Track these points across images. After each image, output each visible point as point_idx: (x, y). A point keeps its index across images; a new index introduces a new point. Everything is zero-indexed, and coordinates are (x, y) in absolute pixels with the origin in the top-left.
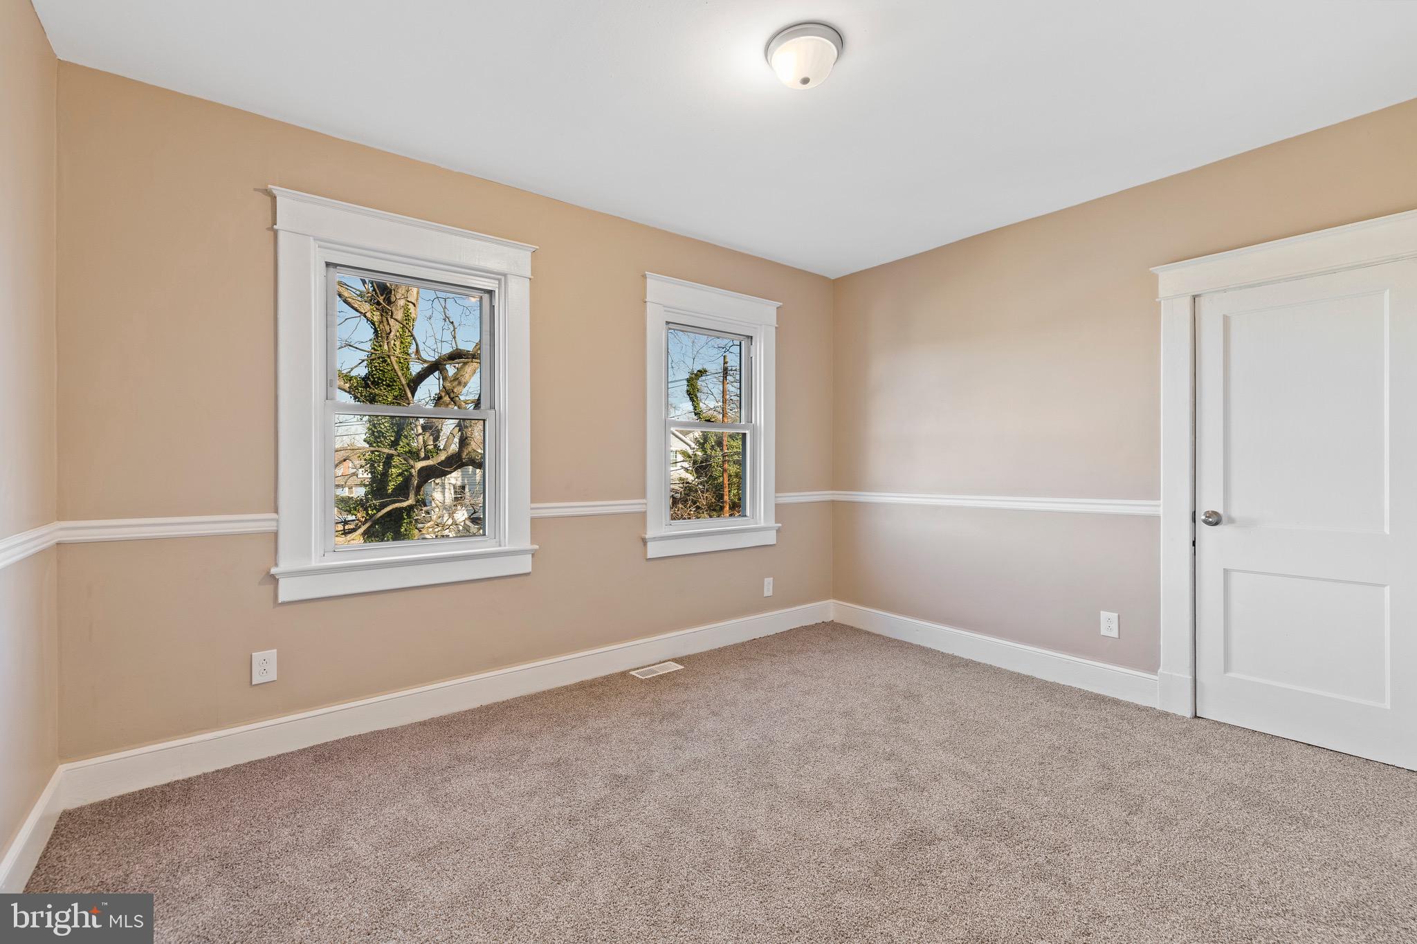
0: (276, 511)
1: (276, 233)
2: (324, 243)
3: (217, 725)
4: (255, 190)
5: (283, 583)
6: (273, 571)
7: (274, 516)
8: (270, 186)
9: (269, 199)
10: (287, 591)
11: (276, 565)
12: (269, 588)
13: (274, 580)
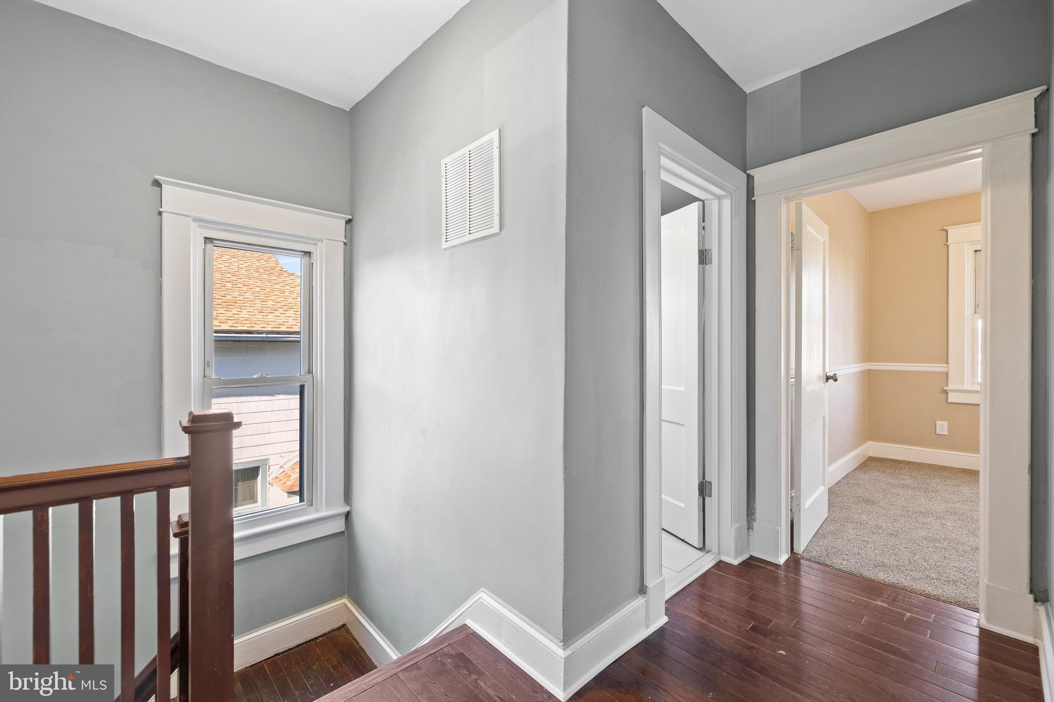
0: (948, 364)
1: (948, 246)
2: (971, 243)
3: (921, 445)
4: (939, 230)
5: (950, 394)
6: (945, 388)
7: (947, 365)
8: (944, 228)
9: (945, 232)
10: (952, 398)
11: (947, 386)
12: (944, 396)
13: (946, 392)
